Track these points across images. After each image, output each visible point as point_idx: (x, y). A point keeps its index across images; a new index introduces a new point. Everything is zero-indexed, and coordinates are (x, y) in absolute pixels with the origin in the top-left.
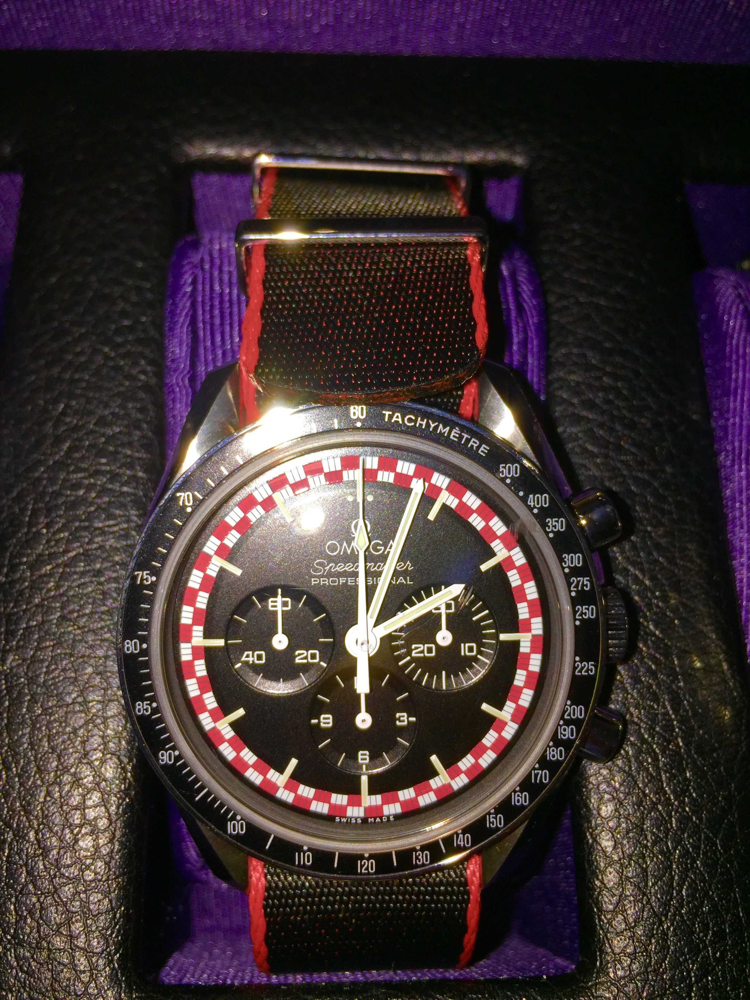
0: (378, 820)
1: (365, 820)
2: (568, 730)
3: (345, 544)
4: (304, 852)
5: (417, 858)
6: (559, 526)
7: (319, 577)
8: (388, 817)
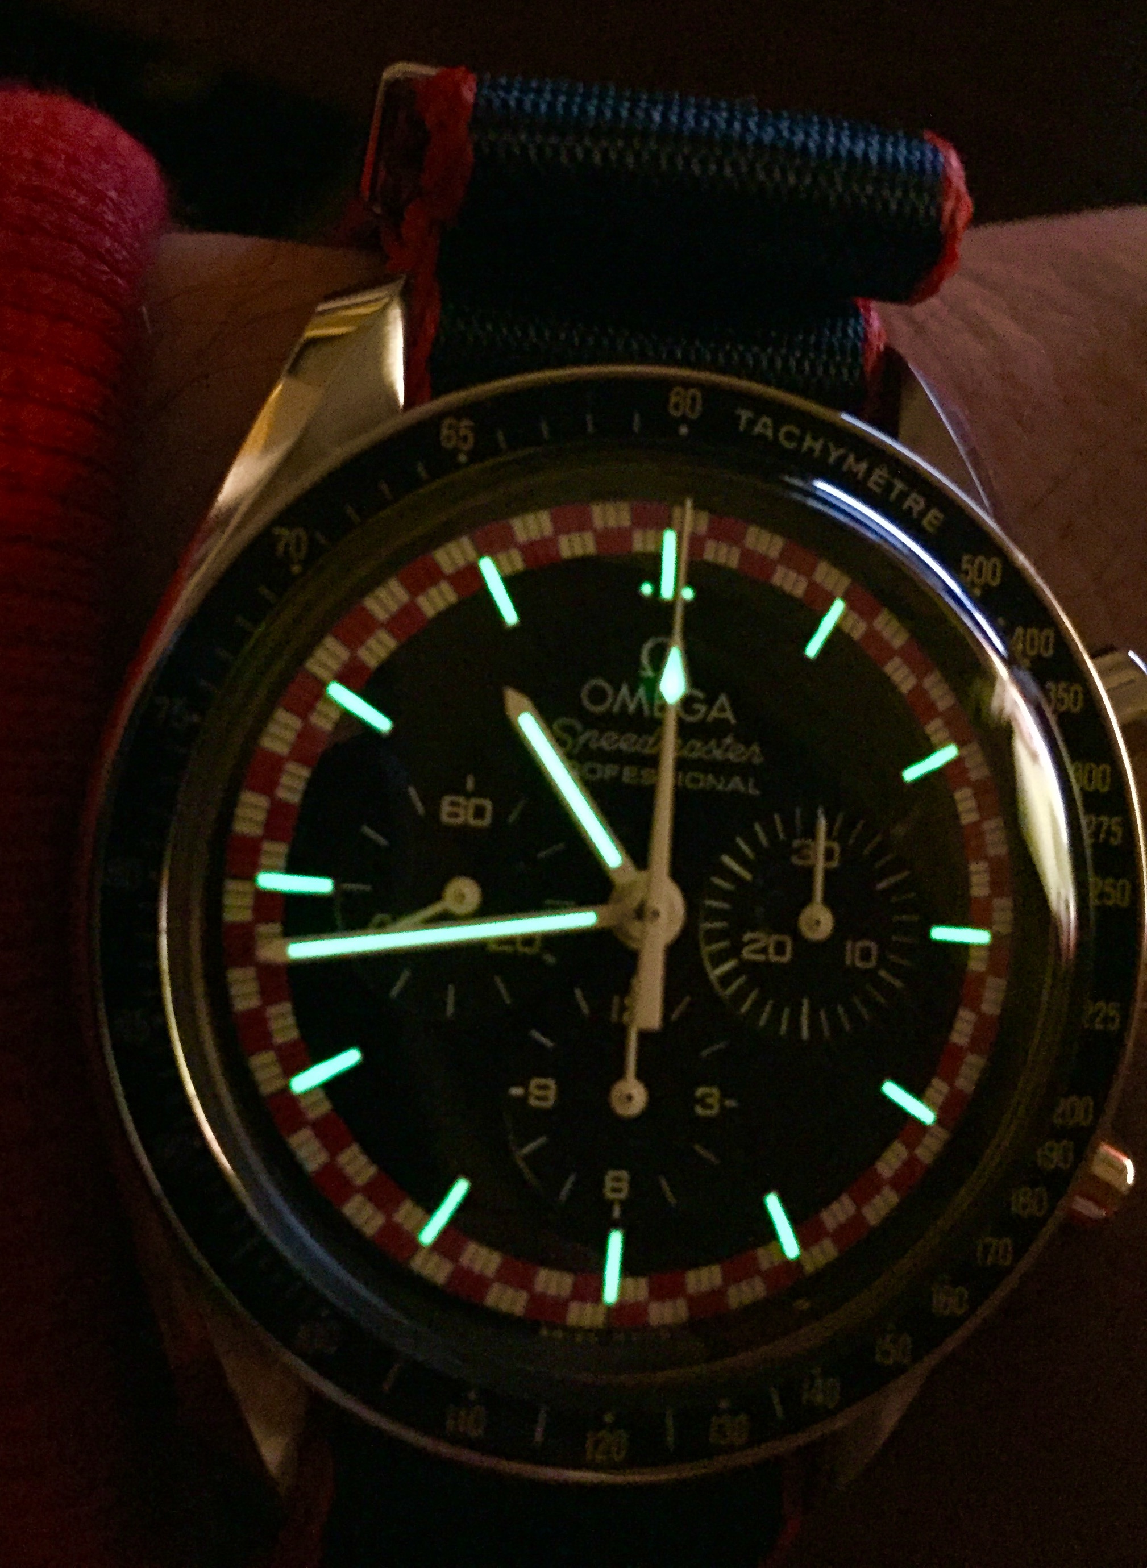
1: (604, 1337)
2: (1059, 1148)
3: (625, 690)
4: (470, 1405)
5: (721, 1429)
6: (1068, 699)
8: (656, 1331)
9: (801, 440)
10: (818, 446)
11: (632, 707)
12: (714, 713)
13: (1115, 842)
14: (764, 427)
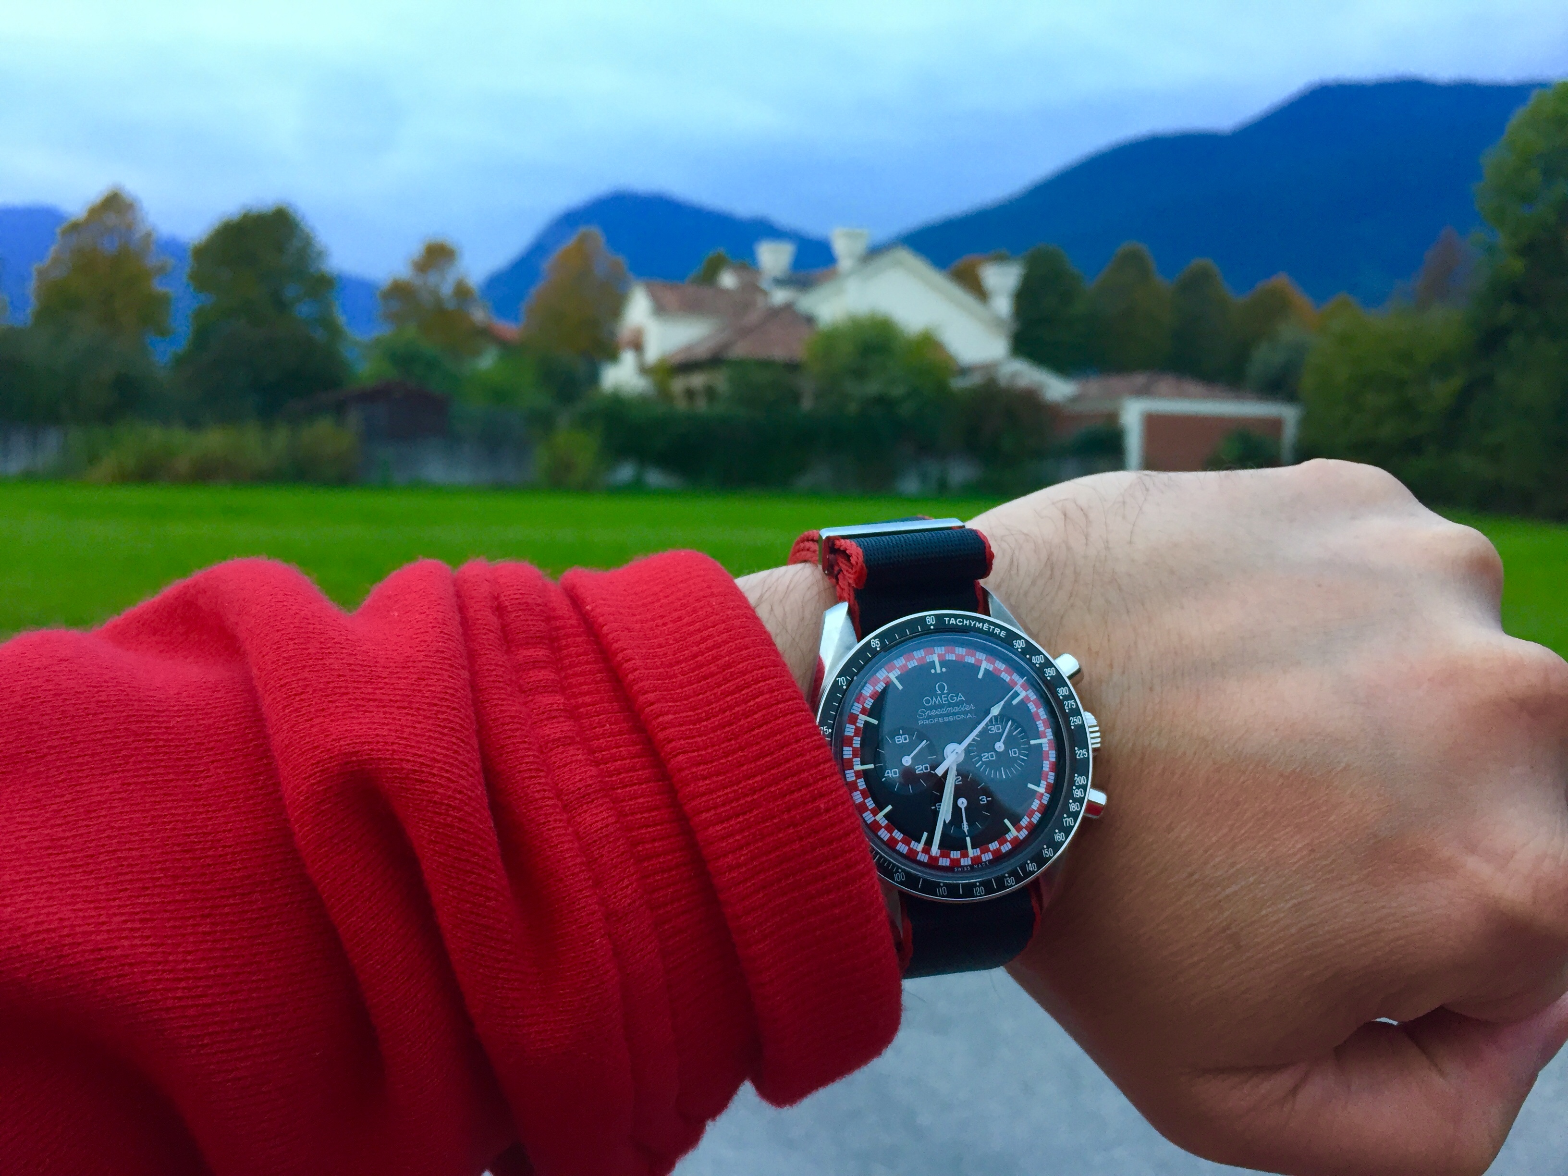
0: (980, 866)
1: (972, 866)
2: (1079, 791)
3: (934, 699)
4: (942, 887)
5: (1007, 881)
6: (1052, 672)
7: (923, 719)
8: (985, 862)
9: (963, 622)
10: (968, 622)
11: (937, 703)
12: (959, 699)
13: (1074, 707)
14: (953, 621)
